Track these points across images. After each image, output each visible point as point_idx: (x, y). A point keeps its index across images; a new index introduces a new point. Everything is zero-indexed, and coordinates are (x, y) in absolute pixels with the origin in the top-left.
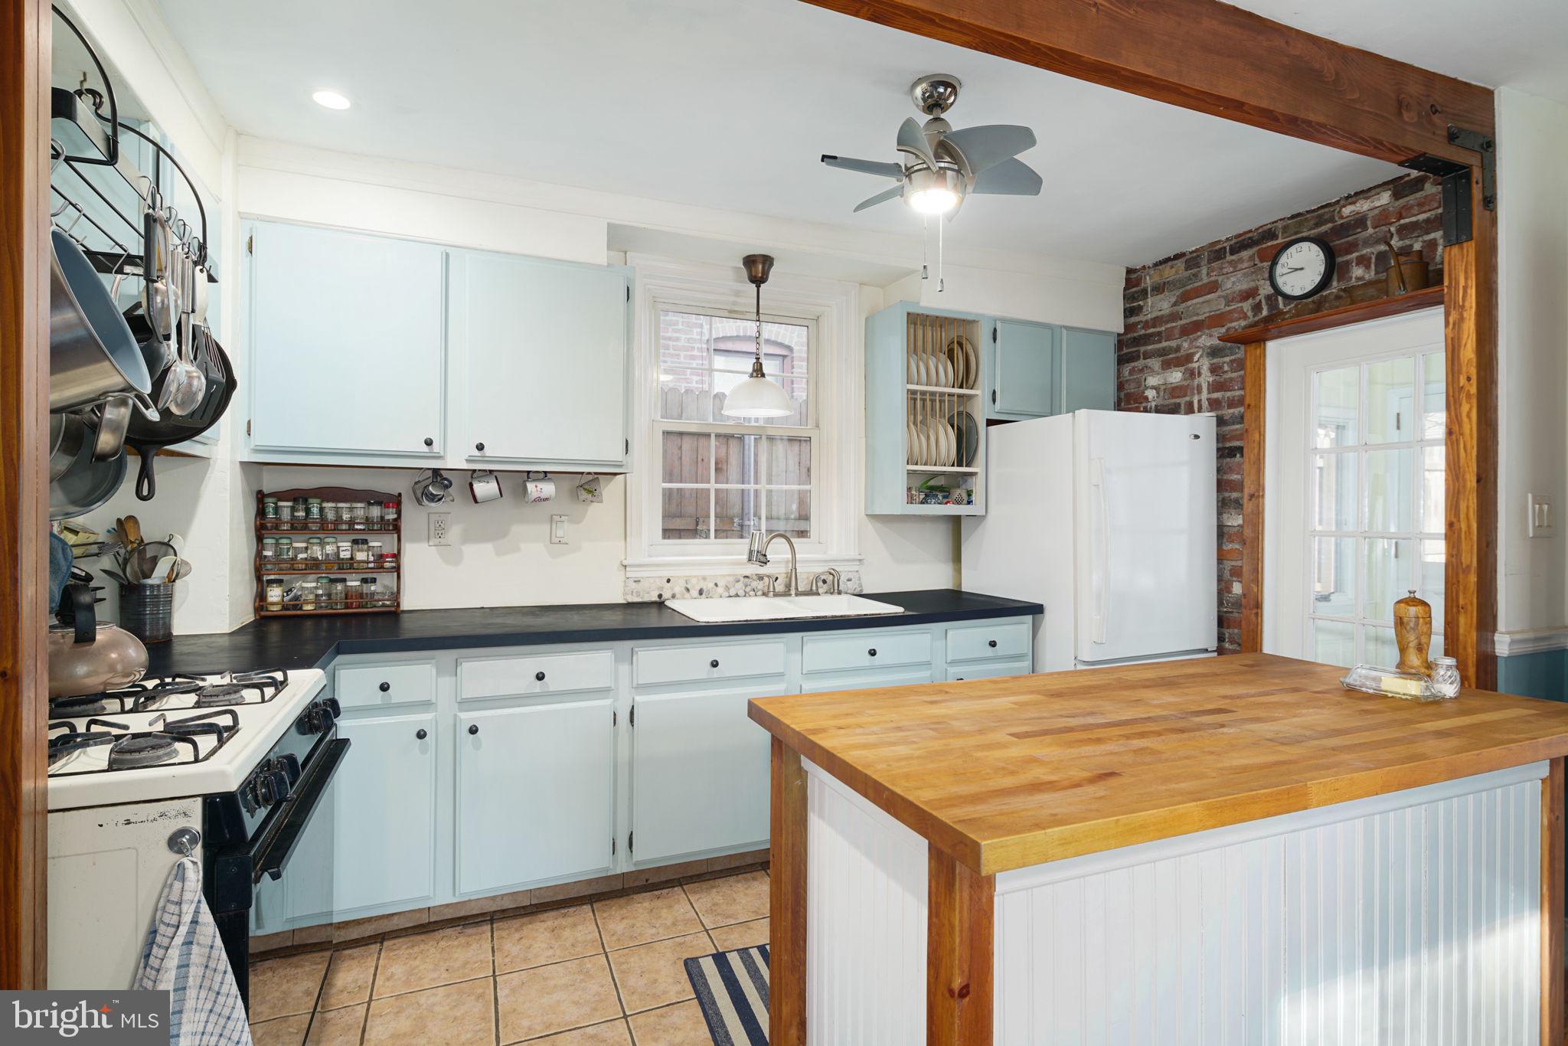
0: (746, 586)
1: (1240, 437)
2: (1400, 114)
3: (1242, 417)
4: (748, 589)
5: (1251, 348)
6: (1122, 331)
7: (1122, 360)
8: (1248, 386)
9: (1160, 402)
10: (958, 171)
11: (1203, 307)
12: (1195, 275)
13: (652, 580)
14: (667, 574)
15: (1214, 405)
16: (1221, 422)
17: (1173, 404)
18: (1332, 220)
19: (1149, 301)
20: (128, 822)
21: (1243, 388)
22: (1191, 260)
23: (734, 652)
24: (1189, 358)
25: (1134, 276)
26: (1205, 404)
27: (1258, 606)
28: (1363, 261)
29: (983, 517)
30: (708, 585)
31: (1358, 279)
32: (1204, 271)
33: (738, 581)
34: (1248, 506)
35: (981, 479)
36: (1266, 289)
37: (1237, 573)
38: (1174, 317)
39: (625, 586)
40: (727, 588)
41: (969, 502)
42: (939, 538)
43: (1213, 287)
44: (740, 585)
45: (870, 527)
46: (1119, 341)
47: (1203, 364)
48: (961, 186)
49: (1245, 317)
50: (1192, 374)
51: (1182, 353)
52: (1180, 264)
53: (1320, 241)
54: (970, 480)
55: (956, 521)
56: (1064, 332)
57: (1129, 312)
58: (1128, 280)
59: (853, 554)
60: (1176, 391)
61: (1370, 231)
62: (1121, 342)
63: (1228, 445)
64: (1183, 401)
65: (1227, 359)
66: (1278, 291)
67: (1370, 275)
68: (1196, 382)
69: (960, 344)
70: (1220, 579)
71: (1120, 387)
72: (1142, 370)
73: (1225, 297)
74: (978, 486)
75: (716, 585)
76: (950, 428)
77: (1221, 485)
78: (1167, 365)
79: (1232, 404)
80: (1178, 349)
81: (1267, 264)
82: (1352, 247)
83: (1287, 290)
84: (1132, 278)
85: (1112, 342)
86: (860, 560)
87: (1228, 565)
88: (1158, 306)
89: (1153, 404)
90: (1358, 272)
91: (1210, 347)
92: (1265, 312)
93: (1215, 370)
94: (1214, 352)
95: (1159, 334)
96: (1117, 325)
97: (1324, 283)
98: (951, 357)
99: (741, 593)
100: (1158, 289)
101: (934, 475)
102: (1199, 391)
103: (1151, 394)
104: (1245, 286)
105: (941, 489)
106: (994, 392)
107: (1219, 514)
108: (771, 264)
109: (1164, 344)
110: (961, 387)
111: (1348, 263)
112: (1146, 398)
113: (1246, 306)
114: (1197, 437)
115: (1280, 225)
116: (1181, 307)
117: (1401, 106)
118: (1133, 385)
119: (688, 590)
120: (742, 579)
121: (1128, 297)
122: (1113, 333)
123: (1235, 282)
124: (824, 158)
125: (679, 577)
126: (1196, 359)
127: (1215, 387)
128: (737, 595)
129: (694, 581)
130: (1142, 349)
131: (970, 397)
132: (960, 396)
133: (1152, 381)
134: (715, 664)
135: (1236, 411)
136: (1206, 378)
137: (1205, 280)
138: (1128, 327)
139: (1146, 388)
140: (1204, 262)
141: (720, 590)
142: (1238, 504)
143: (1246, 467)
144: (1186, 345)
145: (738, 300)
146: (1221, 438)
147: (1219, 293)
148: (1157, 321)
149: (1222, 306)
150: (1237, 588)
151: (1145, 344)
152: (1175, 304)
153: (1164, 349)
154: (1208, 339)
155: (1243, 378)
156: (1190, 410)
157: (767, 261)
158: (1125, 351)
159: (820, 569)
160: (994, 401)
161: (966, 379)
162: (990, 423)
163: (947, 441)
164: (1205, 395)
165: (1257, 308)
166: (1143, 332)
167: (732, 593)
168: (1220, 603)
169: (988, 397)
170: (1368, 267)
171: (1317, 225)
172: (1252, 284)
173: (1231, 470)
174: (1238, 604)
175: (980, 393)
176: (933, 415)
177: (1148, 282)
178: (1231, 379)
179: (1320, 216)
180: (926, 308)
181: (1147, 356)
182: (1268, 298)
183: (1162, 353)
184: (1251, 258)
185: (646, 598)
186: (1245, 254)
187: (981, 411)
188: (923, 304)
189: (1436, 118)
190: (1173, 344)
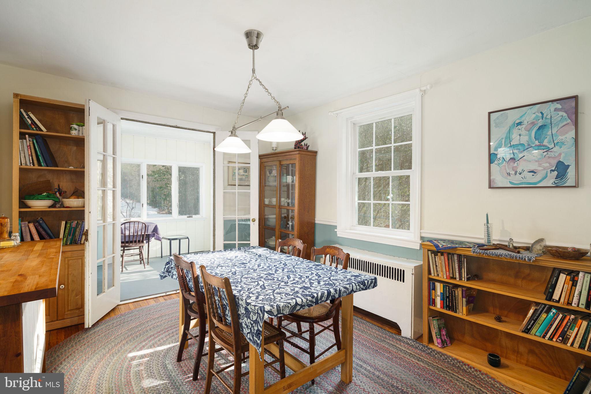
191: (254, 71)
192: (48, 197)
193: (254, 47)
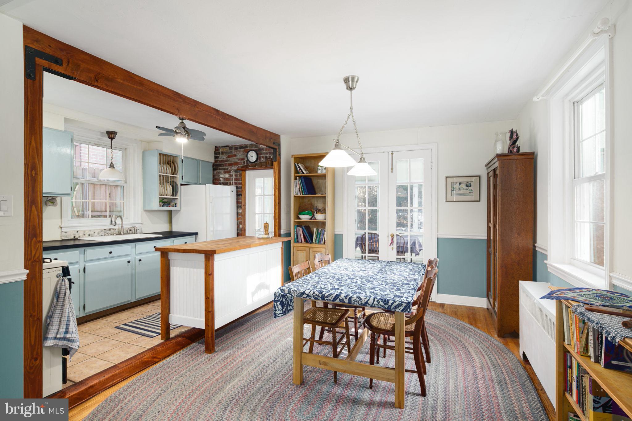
0: (105, 232)
1: (241, 192)
2: (266, 139)
3: (241, 187)
4: (105, 234)
5: (243, 171)
6: (214, 162)
7: (214, 169)
8: (243, 180)
9: (224, 181)
10: (188, 136)
11: (233, 160)
12: (231, 152)
13: (71, 232)
14: (77, 230)
15: (236, 184)
16: (237, 188)
17: (226, 183)
18: (258, 147)
19: (221, 155)
20: (48, 272)
21: (242, 180)
22: (231, 148)
23: (116, 249)
24: (230, 172)
25: (217, 148)
26: (234, 183)
27: (245, 230)
28: (263, 157)
29: (180, 210)
30: (92, 233)
31: (263, 161)
32: (233, 151)
33: (102, 231)
34: (243, 207)
35: (179, 199)
36: (246, 159)
37: (241, 223)
38: (227, 161)
39: (61, 234)
40: (98, 233)
41: (176, 206)
42: (165, 217)
43: (235, 156)
44: (103, 232)
45: (145, 214)
46: (213, 164)
47: (234, 174)
48: (188, 138)
49: (242, 164)
50: (231, 176)
51: (229, 170)
52: (228, 148)
53: (255, 151)
54: (176, 200)
55: (170, 212)
56: (200, 161)
57: (216, 157)
58: (215, 149)
59: (140, 221)
60: (227, 179)
61: (264, 151)
62: (214, 165)
63: (239, 193)
64: (229, 182)
65: (238, 173)
66: (248, 160)
67: (264, 160)
68: (232, 177)
69: (173, 163)
70: (237, 224)
71: (214, 176)
72: (219, 173)
73: (238, 159)
74: (178, 202)
75: (95, 233)
76: (170, 186)
77: (238, 203)
78: (225, 172)
79: (240, 184)
80: (227, 169)
81: (246, 153)
82: (261, 154)
83: (250, 160)
84: (217, 149)
85: (212, 165)
86: (142, 223)
87: (239, 221)
88: (223, 157)
89: (222, 182)
90: (262, 159)
91: (235, 170)
92: (246, 164)
93: (236, 175)
94: (235, 171)
95: (223, 164)
96: (212, 160)
97: (256, 161)
98: (170, 166)
99: (103, 235)
100: (223, 153)
101: (164, 198)
102: (233, 180)
103: (221, 179)
104: (242, 157)
105: (166, 202)
106: (183, 177)
107: (237, 209)
108: (116, 134)
109: (224, 167)
110: (173, 174)
111: (260, 157)
112: (220, 180)
113: (242, 162)
114: (232, 191)
115: (249, 145)
116: (228, 159)
117: (266, 138)
118: (217, 176)
119: (84, 235)
120: (104, 230)
121: (215, 154)
122: (211, 162)
123: (240, 156)
124: (157, 127)
125: (81, 231)
126: (232, 172)
127: (236, 179)
128: (102, 236)
129: (87, 232)
130: (219, 167)
131: (175, 177)
132: (173, 177)
133: (222, 176)
134: (111, 253)
135: (240, 185)
136: (234, 177)
137: (233, 154)
138: (215, 161)
139: (220, 177)
140: (233, 149)
141: (96, 234)
142: (241, 207)
143: (242, 198)
144: (229, 168)
145: (100, 141)
146: (237, 191)
147: (236, 157)
148: (222, 161)
149: (237, 161)
150: (241, 226)
151: (220, 166)
152: (227, 158)
153: (224, 168)
154: (234, 168)
155: (242, 178)
156: (230, 184)
157: (115, 133)
158: (215, 167)
159: (129, 226)
160: (183, 179)
161: (175, 172)
162: (182, 185)
163: (170, 189)
164: (234, 181)
165: (244, 163)
166: (219, 163)
167: (100, 234)
168: (237, 230)
169: (181, 178)
170: (264, 159)
171: (255, 147)
172: (243, 157)
173: (239, 199)
174: (241, 230)
175: (179, 176)
176: (166, 182)
177: (220, 150)
178: (239, 178)
179: (256, 145)
180: (164, 152)
181: (220, 169)
182: (246, 161)
183: (224, 169)
184: (243, 151)
185: (70, 238)
186: (242, 150)
187: (179, 181)
188: (163, 151)
189: (272, 140)
190: (227, 167)
191: (351, 109)
192: (308, 214)
193: (350, 89)
